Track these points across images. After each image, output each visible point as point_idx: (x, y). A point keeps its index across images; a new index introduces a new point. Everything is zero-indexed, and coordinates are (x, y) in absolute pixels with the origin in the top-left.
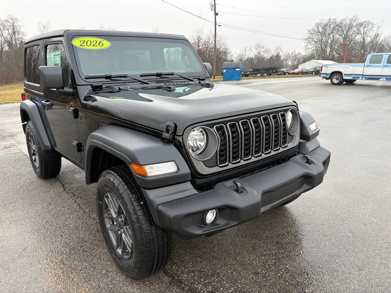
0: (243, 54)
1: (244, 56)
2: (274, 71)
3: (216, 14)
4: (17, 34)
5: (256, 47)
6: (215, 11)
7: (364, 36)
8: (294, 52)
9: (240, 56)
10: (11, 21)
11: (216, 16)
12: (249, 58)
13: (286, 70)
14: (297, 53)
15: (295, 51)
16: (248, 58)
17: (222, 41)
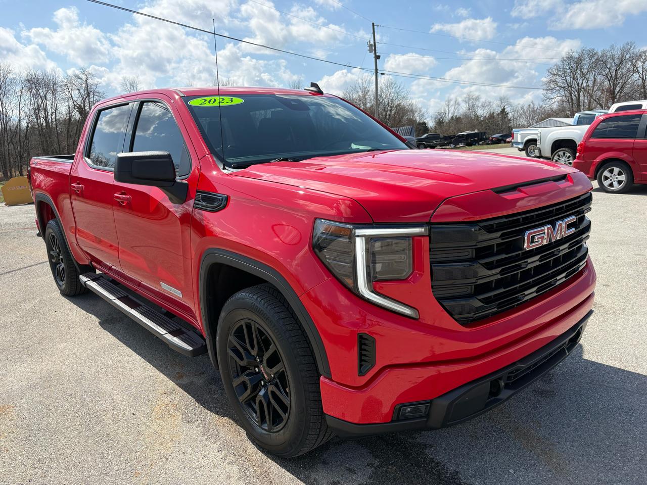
0: (445, 110)
1: (447, 115)
2: (476, 139)
3: (377, 57)
4: (91, 96)
5: (467, 100)
6: (375, 53)
7: (644, 76)
8: (532, 106)
9: (440, 115)
10: (84, 77)
11: (377, 60)
12: (454, 118)
13: (501, 136)
14: (536, 107)
15: (533, 104)
16: (452, 117)
17: (403, 93)
